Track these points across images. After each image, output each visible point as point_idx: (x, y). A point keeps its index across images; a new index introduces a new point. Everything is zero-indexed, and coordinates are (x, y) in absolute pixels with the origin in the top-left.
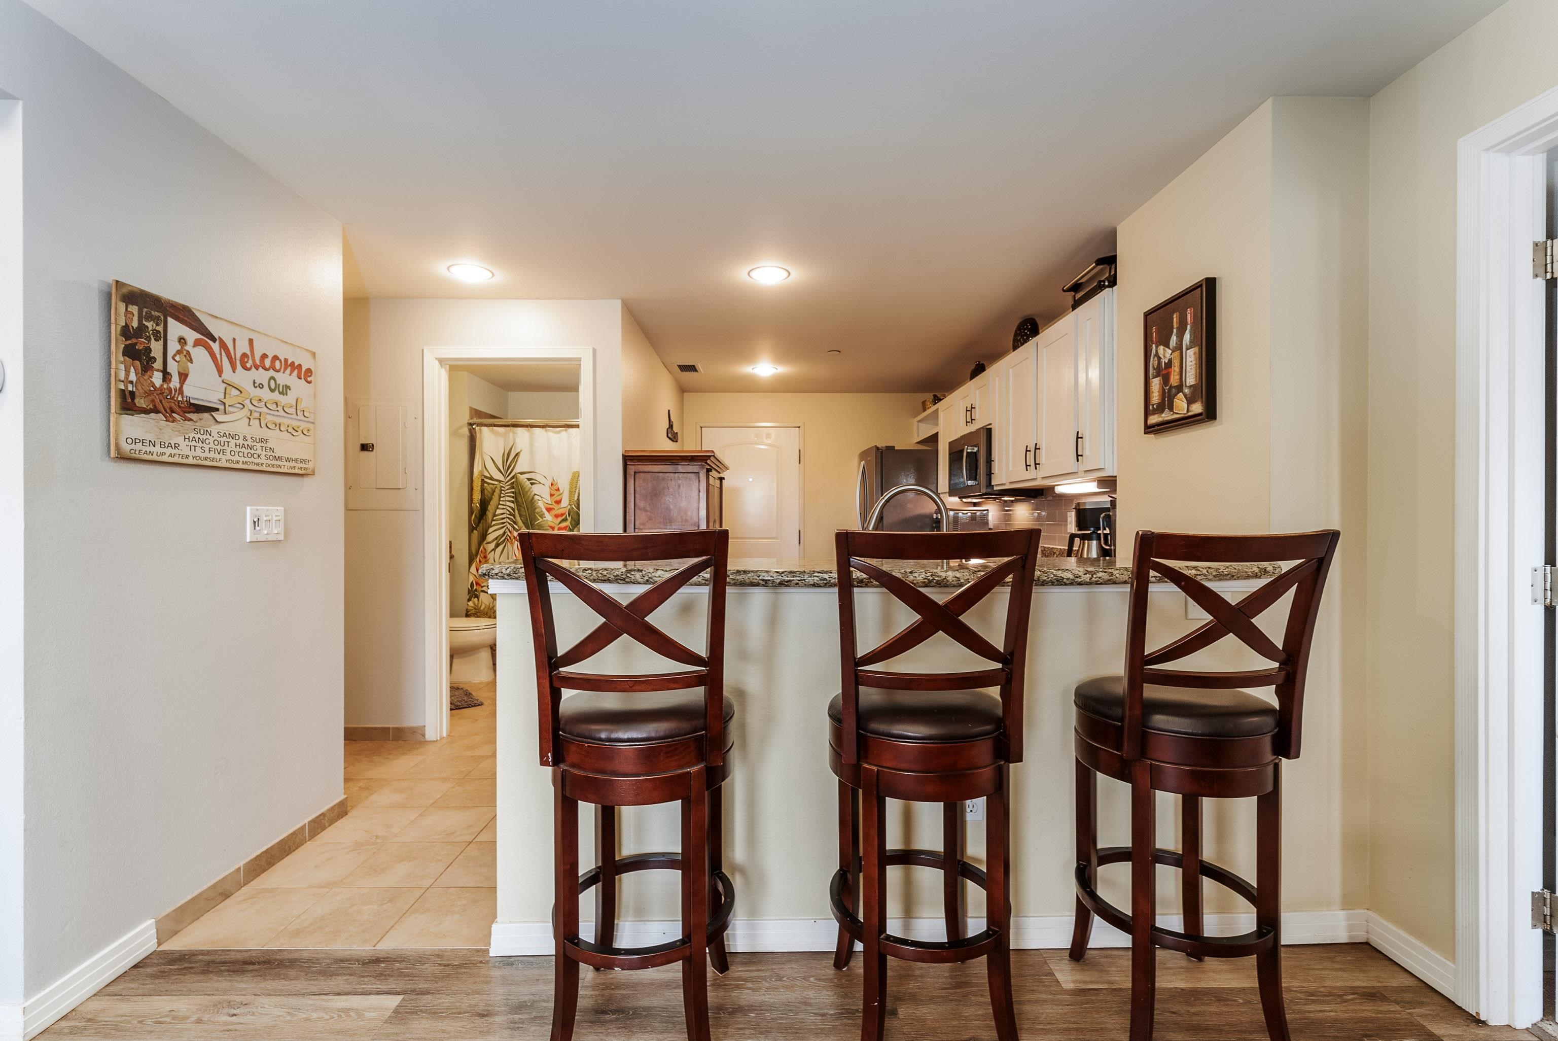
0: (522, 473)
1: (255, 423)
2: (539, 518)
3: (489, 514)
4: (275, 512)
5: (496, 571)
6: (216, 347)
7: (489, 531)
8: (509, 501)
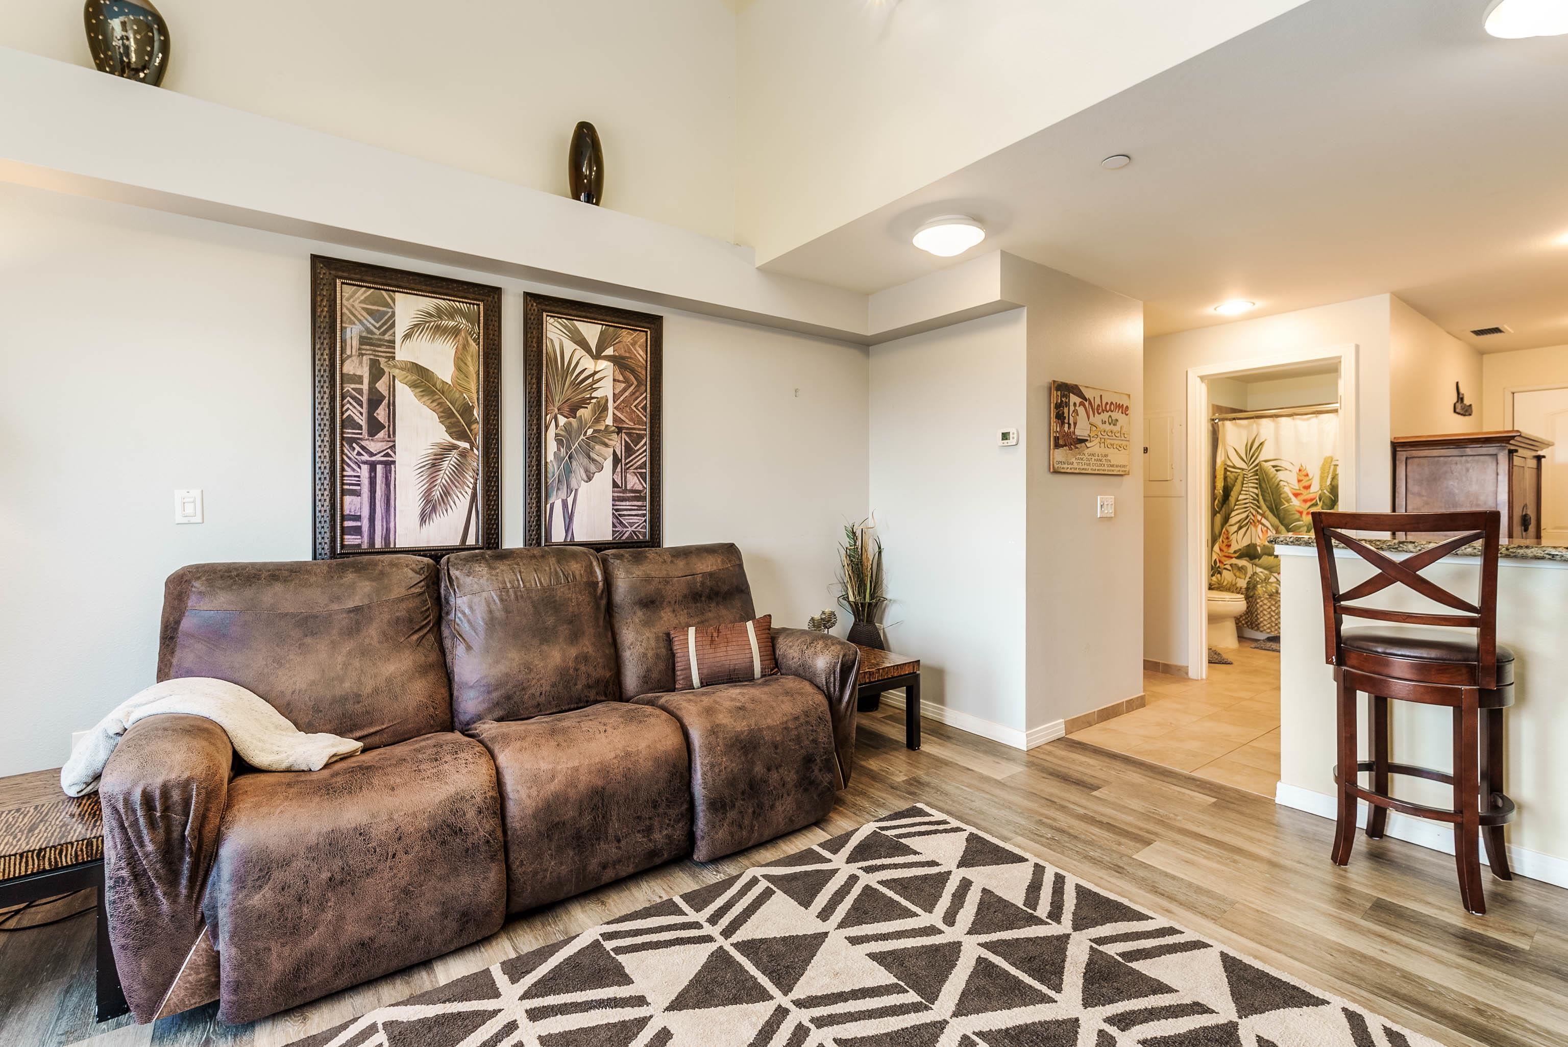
0: (1266, 461)
1: (1102, 445)
2: (1285, 503)
3: (1232, 499)
4: (1110, 499)
5: (1282, 539)
6: (1087, 404)
7: (1232, 515)
8: (1253, 487)
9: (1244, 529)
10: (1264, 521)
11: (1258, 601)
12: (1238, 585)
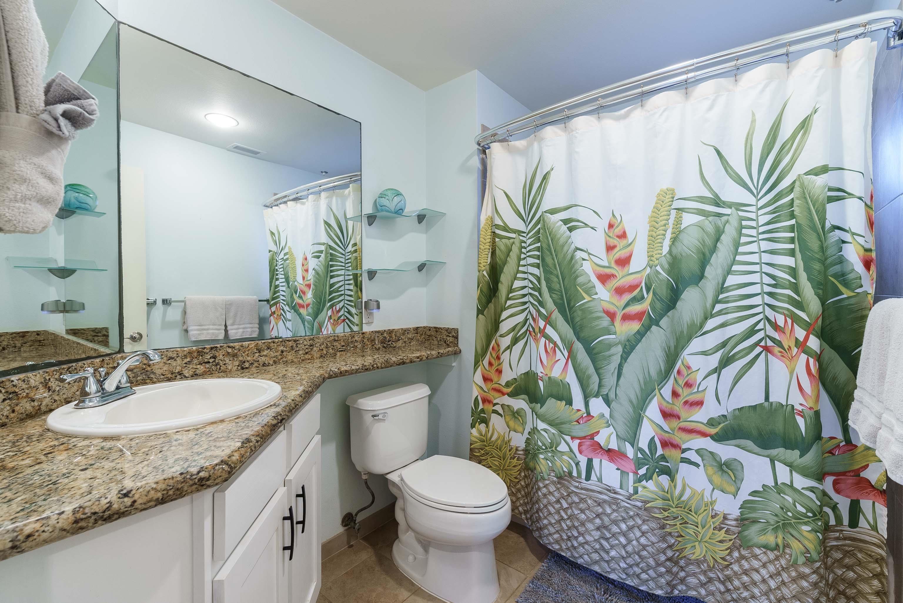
0: (553, 212)
2: (584, 295)
3: (503, 289)
7: (503, 317)
8: (532, 265)
9: (521, 344)
10: (549, 330)
11: (541, 485)
12: (513, 443)
